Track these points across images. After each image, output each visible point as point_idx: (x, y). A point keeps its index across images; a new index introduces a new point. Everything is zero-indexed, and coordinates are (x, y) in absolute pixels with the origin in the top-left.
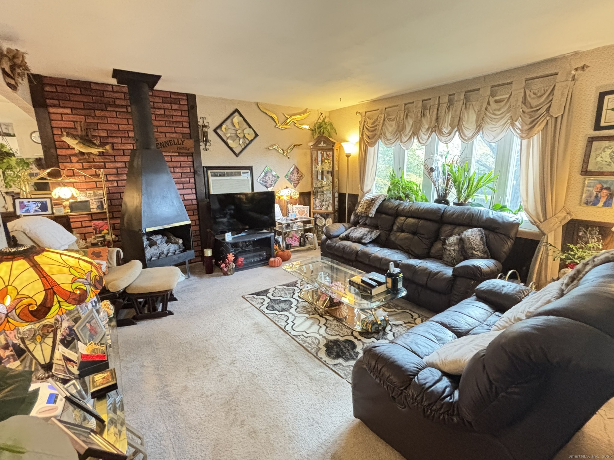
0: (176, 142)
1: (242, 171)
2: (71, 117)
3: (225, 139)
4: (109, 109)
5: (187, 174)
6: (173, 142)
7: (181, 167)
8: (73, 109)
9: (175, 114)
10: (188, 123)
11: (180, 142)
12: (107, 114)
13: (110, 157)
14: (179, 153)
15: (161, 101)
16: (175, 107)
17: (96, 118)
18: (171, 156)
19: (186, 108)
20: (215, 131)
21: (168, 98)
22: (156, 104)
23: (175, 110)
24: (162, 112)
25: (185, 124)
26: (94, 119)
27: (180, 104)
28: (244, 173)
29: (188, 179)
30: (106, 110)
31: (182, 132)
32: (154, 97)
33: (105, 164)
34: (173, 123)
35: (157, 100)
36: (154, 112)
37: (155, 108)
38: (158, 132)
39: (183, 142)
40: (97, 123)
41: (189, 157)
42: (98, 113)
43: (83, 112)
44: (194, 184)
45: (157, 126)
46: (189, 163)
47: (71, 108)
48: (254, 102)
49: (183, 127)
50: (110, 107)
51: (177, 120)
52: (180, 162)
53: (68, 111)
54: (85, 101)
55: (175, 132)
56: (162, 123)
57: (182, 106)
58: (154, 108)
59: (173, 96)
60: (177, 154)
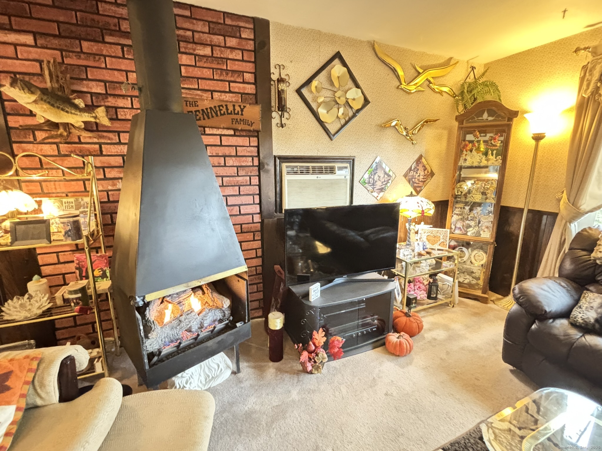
0: (231, 108)
1: (337, 165)
2: (35, 53)
3: (314, 106)
4: (108, 39)
5: (247, 169)
6: (224, 110)
7: (236, 156)
8: (38, 37)
9: (230, 57)
10: (253, 75)
11: (238, 109)
12: (105, 50)
13: (111, 135)
14: (235, 130)
15: (206, 29)
16: (232, 42)
17: (82, 56)
18: (221, 136)
19: (250, 45)
20: (299, 91)
21: (220, 24)
22: (197, 35)
23: (232, 48)
24: (207, 51)
25: (249, 77)
26: (79, 58)
27: (240, 38)
28: (340, 169)
29: (248, 178)
30: (104, 42)
31: (242, 91)
32: (195, 21)
33: (101, 147)
34: (227, 74)
35: (200, 26)
36: (194, 50)
37: (196, 43)
38: (198, 89)
39: (242, 110)
40: (86, 67)
41: (252, 139)
42: (85, 45)
43: (56, 42)
44: (257, 187)
45: (198, 78)
46: (252, 148)
47: (35, 35)
48: (369, 42)
49: (244, 82)
50: (111, 35)
51: (235, 68)
52: (236, 146)
53: (29, 39)
54: (61, 19)
55: (230, 92)
56: (207, 73)
57: (244, 42)
58: (194, 42)
59: (228, 22)
60: (232, 132)
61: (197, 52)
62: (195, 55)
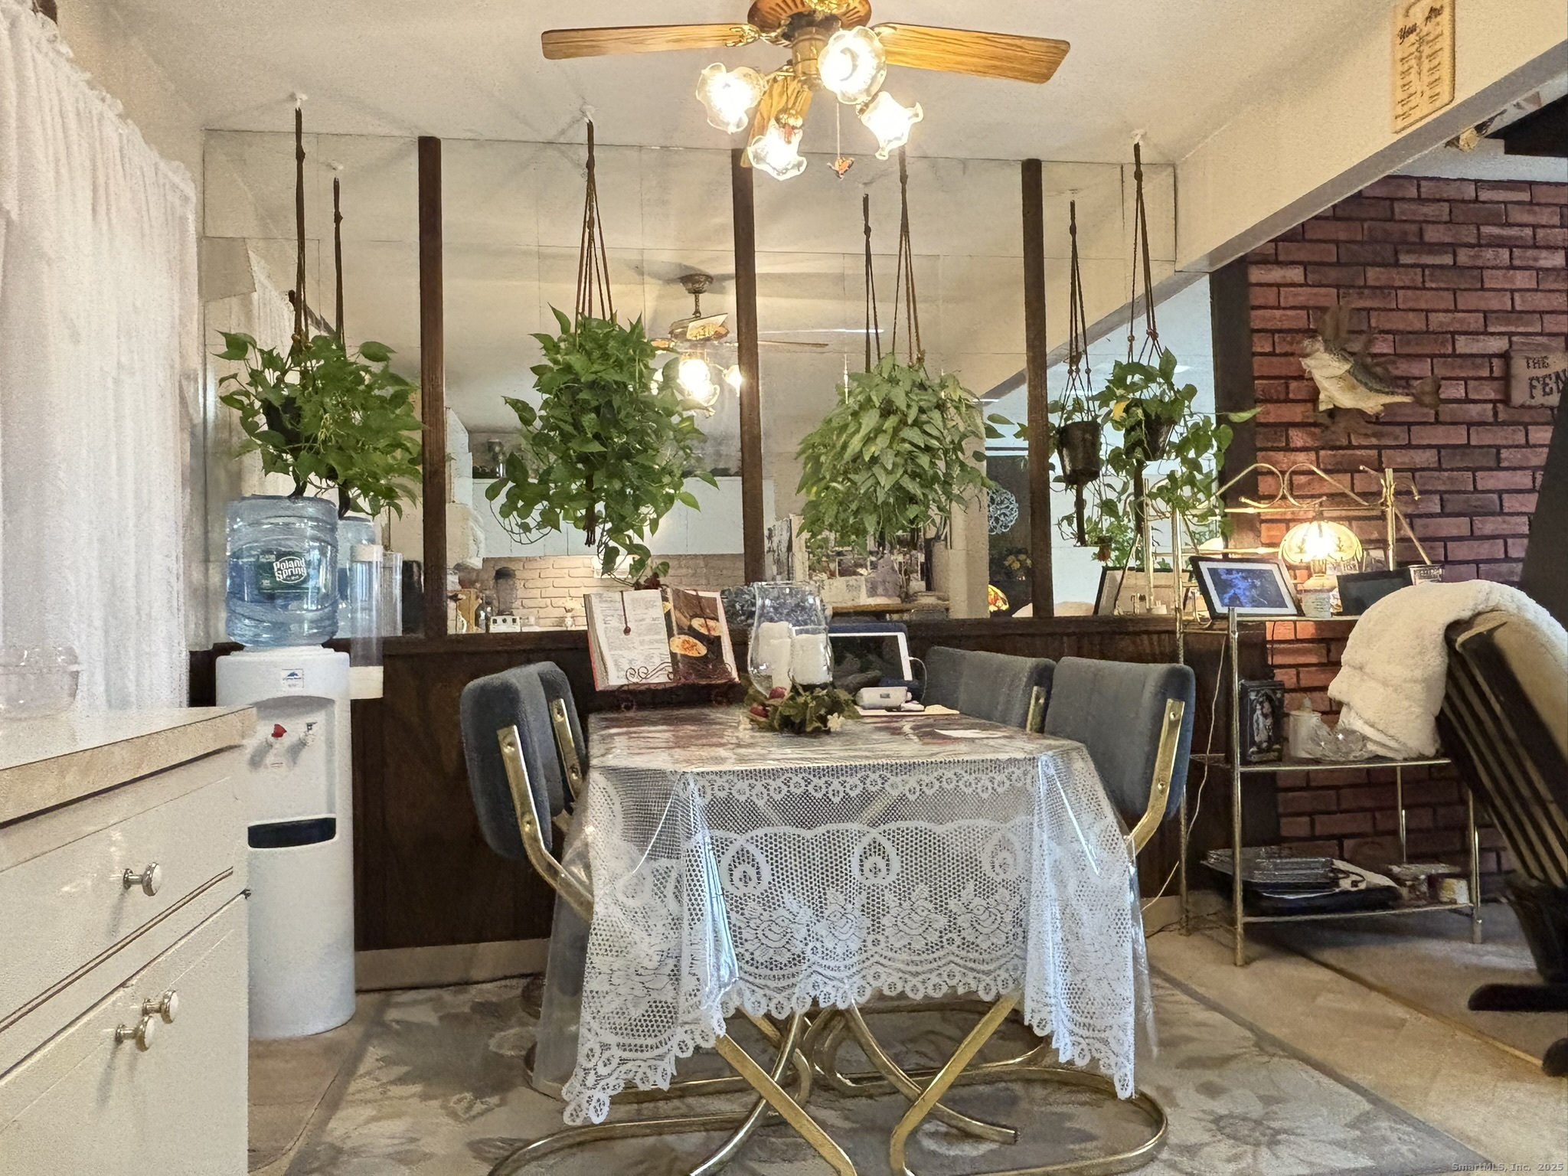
2: (1304, 295)
4: (1405, 259)
8: (1309, 268)
12: (1399, 278)
13: (1397, 430)
15: (1556, 220)
17: (1366, 291)
22: (1541, 233)
24: (1559, 260)
26: (1361, 295)
30: (1397, 264)
32: (1536, 208)
33: (1380, 455)
35: (1545, 216)
36: (1536, 259)
37: (1537, 247)
38: (1541, 334)
40: (1369, 310)
42: (1374, 275)
43: (1333, 274)
45: (1542, 313)
47: (1305, 265)
50: (1408, 252)
53: (1296, 274)
54: (1342, 236)
56: (1559, 301)
61: (1543, 263)
62: (1538, 270)
